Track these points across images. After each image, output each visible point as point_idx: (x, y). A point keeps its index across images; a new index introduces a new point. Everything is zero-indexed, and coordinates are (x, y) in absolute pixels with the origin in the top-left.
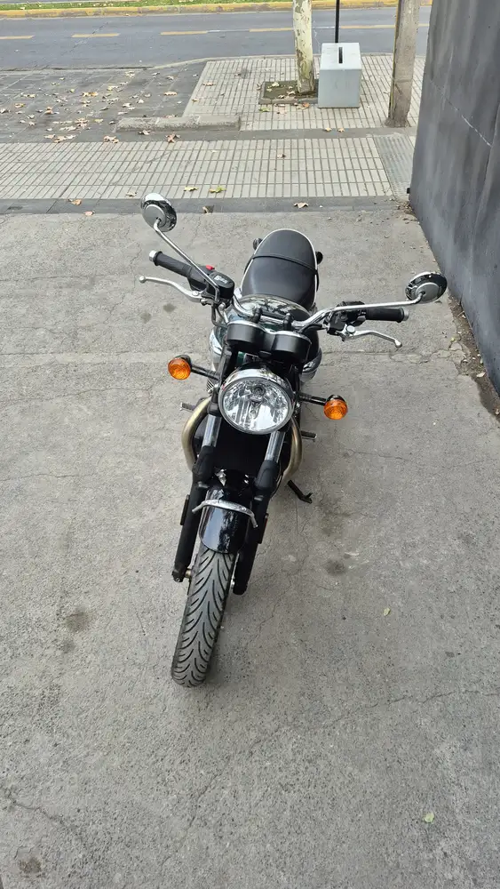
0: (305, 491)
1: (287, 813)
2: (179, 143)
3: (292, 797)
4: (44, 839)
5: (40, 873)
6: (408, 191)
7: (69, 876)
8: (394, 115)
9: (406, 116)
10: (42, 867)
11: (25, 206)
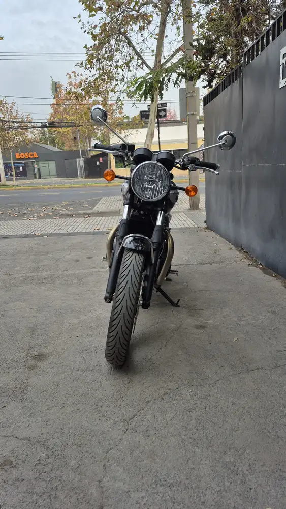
0: (175, 301)
1: (193, 421)
2: (90, 218)
3: (194, 414)
4: (16, 449)
5: (13, 466)
6: (205, 222)
7: (35, 465)
8: (193, 204)
9: (198, 205)
10: (14, 463)
11: (10, 237)
